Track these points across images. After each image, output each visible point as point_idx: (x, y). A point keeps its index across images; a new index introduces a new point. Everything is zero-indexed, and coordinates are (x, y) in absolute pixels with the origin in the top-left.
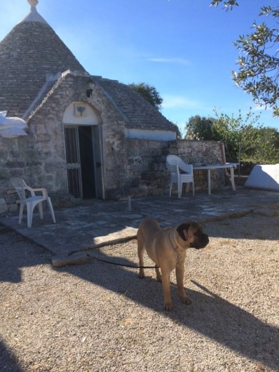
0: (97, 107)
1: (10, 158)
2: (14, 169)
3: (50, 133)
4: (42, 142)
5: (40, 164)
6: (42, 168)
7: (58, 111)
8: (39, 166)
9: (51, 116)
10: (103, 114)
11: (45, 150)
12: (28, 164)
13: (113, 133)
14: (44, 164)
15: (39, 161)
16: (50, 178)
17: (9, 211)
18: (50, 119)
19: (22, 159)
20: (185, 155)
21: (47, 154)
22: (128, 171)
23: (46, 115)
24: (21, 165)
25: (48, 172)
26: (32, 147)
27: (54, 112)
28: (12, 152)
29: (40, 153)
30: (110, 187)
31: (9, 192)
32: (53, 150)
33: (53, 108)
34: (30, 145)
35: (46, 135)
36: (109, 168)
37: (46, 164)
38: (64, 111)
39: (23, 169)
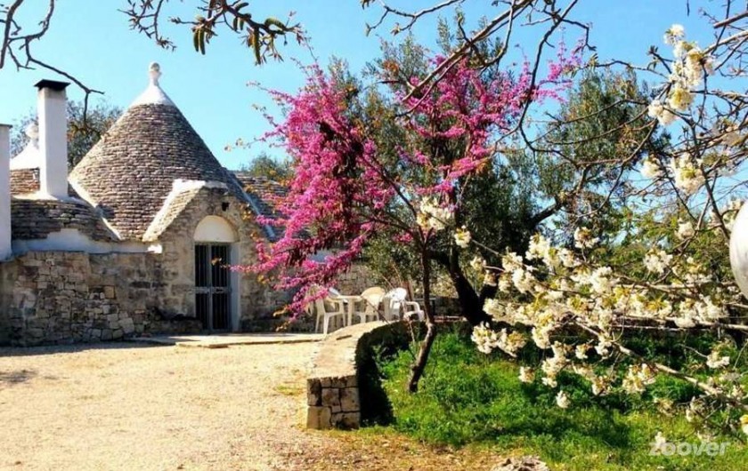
0: (234, 222)
1: (137, 278)
2: (140, 289)
3: (180, 251)
4: (170, 261)
5: (166, 285)
6: (168, 289)
7: (189, 227)
8: (165, 287)
9: (180, 232)
10: (240, 229)
11: (173, 270)
12: (154, 285)
13: (251, 252)
14: (170, 286)
15: (166, 282)
16: (176, 302)
17: (135, 332)
18: (180, 235)
19: (148, 279)
20: (347, 282)
21: (174, 274)
22: (269, 300)
23: (176, 231)
24: (146, 285)
25: (174, 294)
26: (159, 267)
27: (186, 229)
28: (139, 271)
29: (167, 273)
30: (245, 318)
31: (137, 312)
32: (180, 271)
33: (184, 224)
34: (157, 264)
35: (175, 253)
36: (245, 295)
37: (173, 286)
38: (196, 227)
39: (148, 290)
